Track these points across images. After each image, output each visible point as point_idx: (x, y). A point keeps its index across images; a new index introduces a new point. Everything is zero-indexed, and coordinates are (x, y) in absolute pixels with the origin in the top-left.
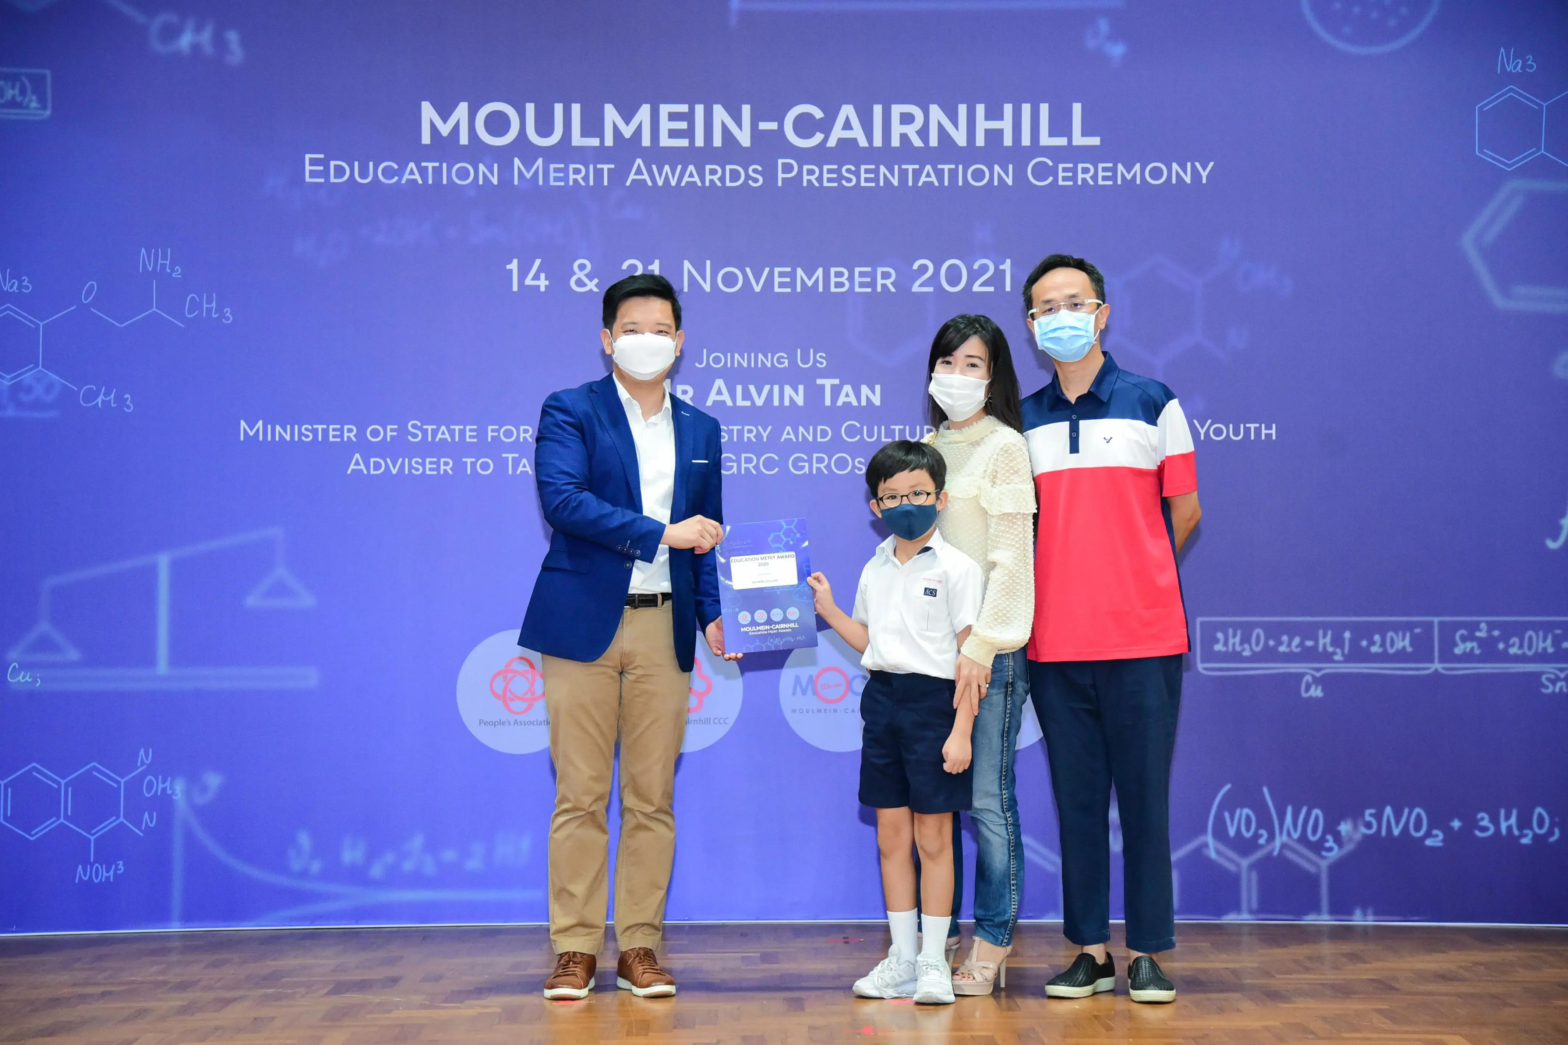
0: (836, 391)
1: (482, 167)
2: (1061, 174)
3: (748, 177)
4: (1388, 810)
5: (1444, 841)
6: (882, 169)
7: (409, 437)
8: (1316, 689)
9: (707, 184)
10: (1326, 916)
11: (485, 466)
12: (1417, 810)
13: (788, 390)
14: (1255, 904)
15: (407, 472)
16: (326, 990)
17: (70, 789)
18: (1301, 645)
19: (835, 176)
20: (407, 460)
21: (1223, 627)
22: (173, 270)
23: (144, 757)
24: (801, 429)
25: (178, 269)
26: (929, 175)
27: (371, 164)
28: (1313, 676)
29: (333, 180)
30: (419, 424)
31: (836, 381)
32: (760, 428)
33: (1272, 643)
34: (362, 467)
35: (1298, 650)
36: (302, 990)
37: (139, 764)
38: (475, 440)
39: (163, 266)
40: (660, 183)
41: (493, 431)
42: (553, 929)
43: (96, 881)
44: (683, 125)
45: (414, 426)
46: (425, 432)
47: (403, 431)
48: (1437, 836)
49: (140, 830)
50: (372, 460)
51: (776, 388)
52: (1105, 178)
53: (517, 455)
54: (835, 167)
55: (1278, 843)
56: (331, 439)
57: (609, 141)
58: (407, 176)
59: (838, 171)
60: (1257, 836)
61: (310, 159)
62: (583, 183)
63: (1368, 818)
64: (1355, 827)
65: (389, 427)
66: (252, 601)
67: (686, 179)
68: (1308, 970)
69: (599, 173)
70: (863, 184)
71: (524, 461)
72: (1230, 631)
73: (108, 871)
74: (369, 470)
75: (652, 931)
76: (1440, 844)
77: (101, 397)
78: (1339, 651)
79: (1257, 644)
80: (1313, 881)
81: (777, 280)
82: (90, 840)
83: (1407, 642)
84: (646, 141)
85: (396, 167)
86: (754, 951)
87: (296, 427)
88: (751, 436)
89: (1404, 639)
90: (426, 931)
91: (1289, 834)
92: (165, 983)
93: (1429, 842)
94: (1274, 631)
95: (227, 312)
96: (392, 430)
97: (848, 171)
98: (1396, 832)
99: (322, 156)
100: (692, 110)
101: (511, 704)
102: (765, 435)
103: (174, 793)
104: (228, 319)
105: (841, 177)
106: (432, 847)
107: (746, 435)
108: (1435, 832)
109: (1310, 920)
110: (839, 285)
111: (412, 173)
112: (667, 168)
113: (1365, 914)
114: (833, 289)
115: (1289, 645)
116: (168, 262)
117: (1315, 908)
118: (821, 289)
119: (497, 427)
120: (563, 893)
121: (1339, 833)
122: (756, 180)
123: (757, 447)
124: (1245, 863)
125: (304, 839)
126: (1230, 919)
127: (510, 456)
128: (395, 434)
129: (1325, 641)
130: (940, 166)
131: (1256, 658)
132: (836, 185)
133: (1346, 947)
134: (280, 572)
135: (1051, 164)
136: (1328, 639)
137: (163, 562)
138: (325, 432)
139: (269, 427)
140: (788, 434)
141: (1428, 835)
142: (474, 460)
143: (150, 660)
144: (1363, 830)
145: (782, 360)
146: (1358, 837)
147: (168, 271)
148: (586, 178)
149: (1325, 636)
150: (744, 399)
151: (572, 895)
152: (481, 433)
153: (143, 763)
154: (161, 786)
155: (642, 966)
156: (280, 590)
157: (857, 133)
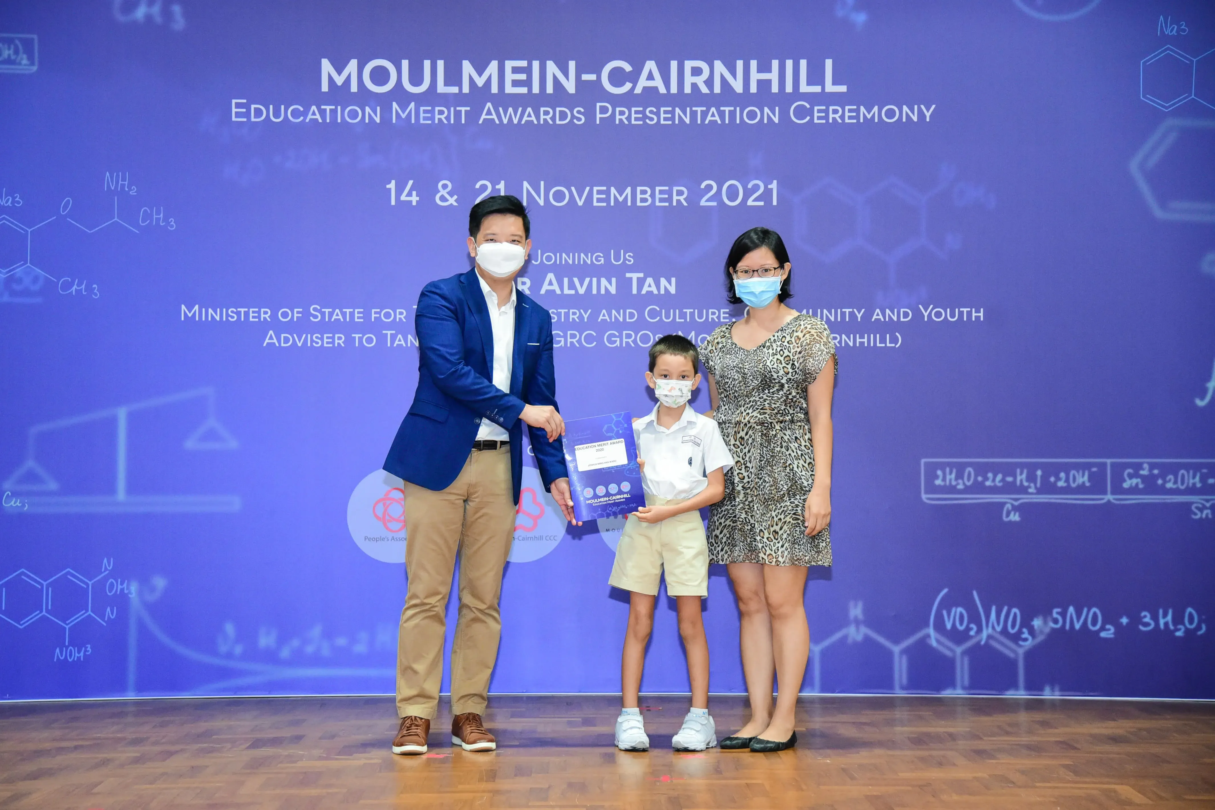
0: (641, 282)
1: (368, 110)
2: (816, 115)
3: (573, 116)
4: (1071, 609)
5: (1115, 633)
6: (678, 110)
7: (311, 318)
8: (1015, 514)
9: (542, 122)
10: (1022, 692)
11: (370, 340)
12: (1094, 609)
13: (604, 281)
14: (966, 682)
15: (309, 345)
16: (248, 745)
17: (50, 589)
18: (1003, 480)
19: (641, 116)
20: (309, 336)
21: (942, 466)
22: (130, 189)
23: (108, 565)
24: (614, 312)
25: (134, 189)
26: (713, 115)
27: (283, 107)
28: (1012, 505)
29: (253, 119)
30: (319, 308)
31: (641, 275)
32: (582, 311)
33: (980, 479)
34: (275, 341)
35: (1000, 484)
36: (229, 745)
37: (103, 570)
38: (362, 320)
39: (123, 186)
40: (505, 121)
41: (375, 313)
42: (399, 698)
43: (70, 660)
44: (523, 77)
45: (315, 309)
46: (323, 314)
47: (306, 314)
48: (1109, 630)
49: (104, 620)
50: (283, 335)
51: (595, 280)
52: (850, 118)
53: (394, 332)
54: (641, 109)
55: (984, 635)
56: (251, 319)
57: (466, 89)
58: (310, 116)
59: (643, 112)
60: (968, 629)
61: (236, 103)
62: (445, 122)
63: (1055, 615)
64: (1045, 622)
65: (296, 310)
66: (190, 444)
67: (525, 118)
68: (1008, 733)
69: (458, 114)
70: (662, 122)
71: (400, 336)
72: (948, 470)
73: (79, 653)
74: (279, 342)
75: (481, 700)
76: (1112, 636)
77: (75, 287)
78: (1032, 485)
79: (969, 480)
80: (1012, 664)
81: (595, 196)
82: (66, 628)
83: (1086, 478)
84: (495, 89)
85: (302, 109)
86: (576, 716)
87: (224, 310)
88: (575, 317)
89: (1083, 476)
90: (322, 700)
91: (993, 628)
92: (124, 739)
93: (1103, 634)
94: (982, 470)
95: (172, 221)
96: (298, 313)
97: (651, 112)
98: (1077, 626)
99: (245, 101)
100: (530, 65)
101: (390, 525)
102: (586, 316)
103: (130, 593)
104: (172, 226)
105: (645, 117)
106: (328, 635)
107: (571, 317)
108: (1108, 627)
109: (1010, 695)
110: (644, 200)
111: (314, 114)
112: (510, 110)
113: (1053, 690)
114: (639, 204)
115: (994, 480)
116: (126, 183)
117: (1014, 685)
118: (629, 204)
119: (379, 310)
120: (409, 670)
121: (1033, 627)
122: (579, 119)
123: (580, 326)
124: (959, 650)
125: (230, 628)
126: (947, 693)
127: (389, 332)
128: (300, 315)
129: (1021, 477)
130: (722, 108)
131: (967, 490)
132: (641, 123)
133: (1038, 716)
134: (212, 422)
135: (808, 106)
136: (1024, 476)
137: (122, 414)
138: (247, 314)
139: (204, 310)
140: (604, 315)
141: (1103, 629)
142: (361, 335)
143: (111, 489)
144: (1052, 625)
145: (599, 259)
146: (1047, 630)
147: (127, 189)
148: (448, 118)
149: (1021, 474)
150: (569, 289)
151: (415, 672)
152: (367, 315)
153: (106, 569)
154: (120, 587)
155: (470, 727)
156: (211, 435)
157: (658, 83)
